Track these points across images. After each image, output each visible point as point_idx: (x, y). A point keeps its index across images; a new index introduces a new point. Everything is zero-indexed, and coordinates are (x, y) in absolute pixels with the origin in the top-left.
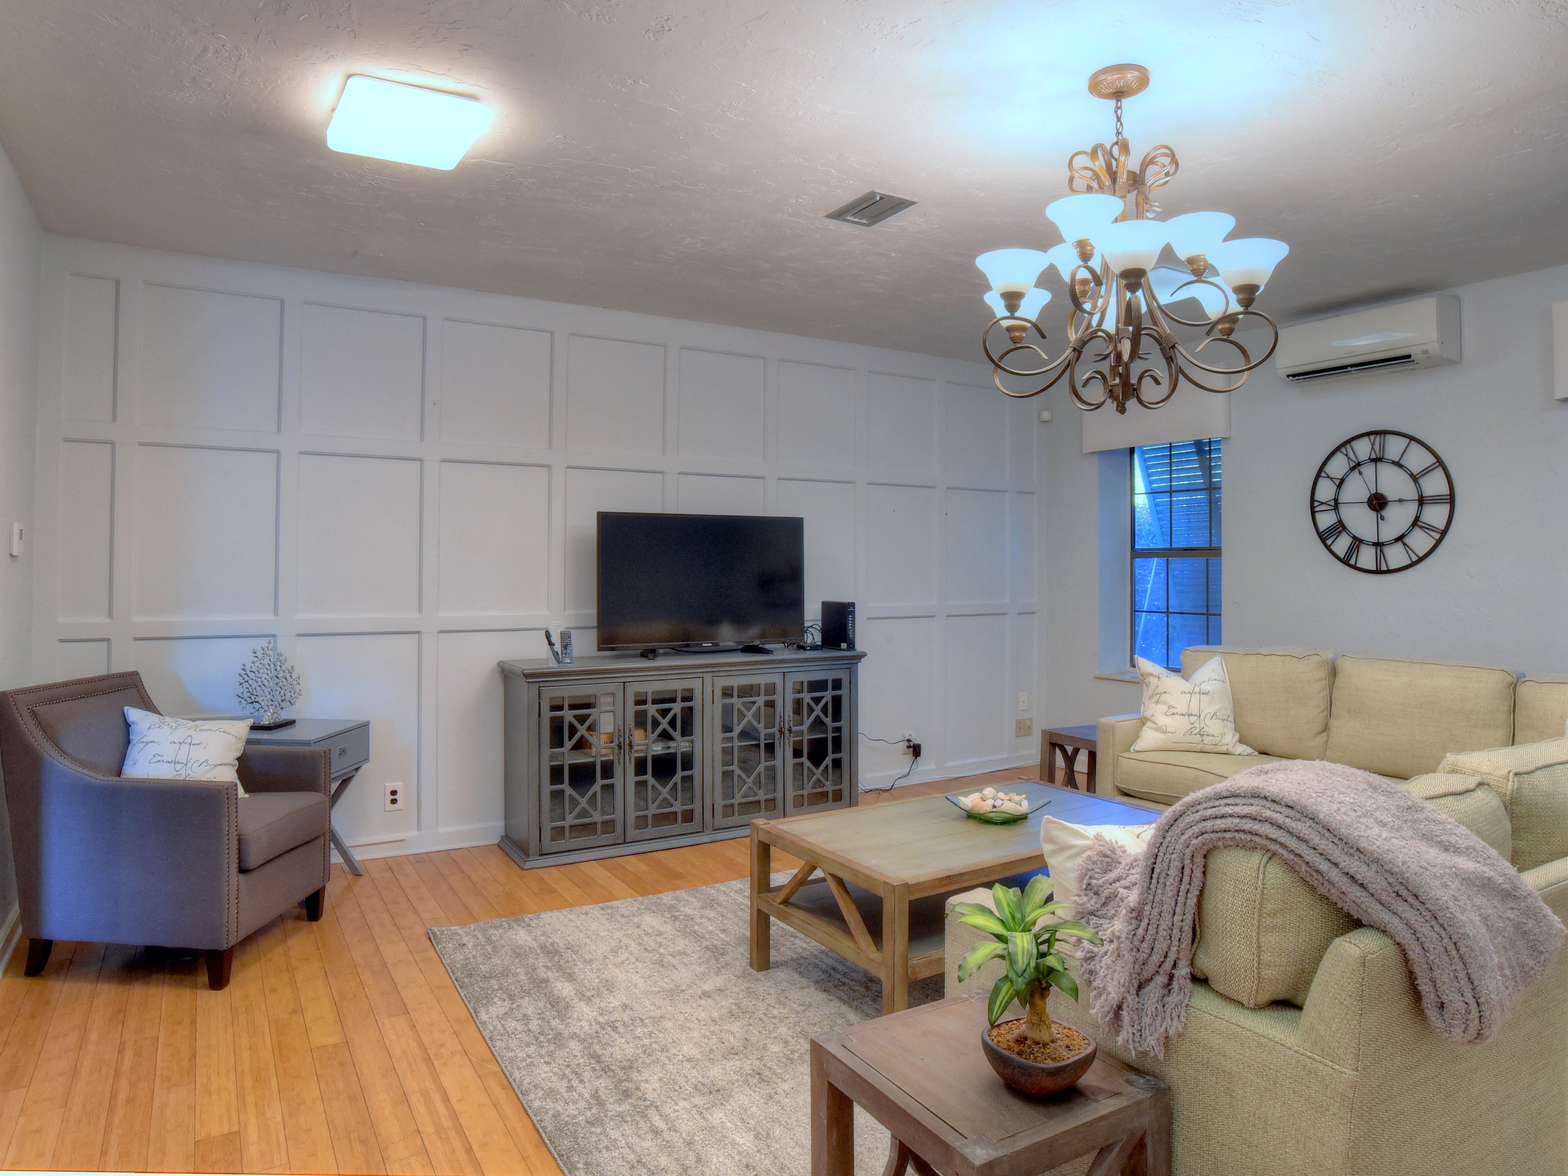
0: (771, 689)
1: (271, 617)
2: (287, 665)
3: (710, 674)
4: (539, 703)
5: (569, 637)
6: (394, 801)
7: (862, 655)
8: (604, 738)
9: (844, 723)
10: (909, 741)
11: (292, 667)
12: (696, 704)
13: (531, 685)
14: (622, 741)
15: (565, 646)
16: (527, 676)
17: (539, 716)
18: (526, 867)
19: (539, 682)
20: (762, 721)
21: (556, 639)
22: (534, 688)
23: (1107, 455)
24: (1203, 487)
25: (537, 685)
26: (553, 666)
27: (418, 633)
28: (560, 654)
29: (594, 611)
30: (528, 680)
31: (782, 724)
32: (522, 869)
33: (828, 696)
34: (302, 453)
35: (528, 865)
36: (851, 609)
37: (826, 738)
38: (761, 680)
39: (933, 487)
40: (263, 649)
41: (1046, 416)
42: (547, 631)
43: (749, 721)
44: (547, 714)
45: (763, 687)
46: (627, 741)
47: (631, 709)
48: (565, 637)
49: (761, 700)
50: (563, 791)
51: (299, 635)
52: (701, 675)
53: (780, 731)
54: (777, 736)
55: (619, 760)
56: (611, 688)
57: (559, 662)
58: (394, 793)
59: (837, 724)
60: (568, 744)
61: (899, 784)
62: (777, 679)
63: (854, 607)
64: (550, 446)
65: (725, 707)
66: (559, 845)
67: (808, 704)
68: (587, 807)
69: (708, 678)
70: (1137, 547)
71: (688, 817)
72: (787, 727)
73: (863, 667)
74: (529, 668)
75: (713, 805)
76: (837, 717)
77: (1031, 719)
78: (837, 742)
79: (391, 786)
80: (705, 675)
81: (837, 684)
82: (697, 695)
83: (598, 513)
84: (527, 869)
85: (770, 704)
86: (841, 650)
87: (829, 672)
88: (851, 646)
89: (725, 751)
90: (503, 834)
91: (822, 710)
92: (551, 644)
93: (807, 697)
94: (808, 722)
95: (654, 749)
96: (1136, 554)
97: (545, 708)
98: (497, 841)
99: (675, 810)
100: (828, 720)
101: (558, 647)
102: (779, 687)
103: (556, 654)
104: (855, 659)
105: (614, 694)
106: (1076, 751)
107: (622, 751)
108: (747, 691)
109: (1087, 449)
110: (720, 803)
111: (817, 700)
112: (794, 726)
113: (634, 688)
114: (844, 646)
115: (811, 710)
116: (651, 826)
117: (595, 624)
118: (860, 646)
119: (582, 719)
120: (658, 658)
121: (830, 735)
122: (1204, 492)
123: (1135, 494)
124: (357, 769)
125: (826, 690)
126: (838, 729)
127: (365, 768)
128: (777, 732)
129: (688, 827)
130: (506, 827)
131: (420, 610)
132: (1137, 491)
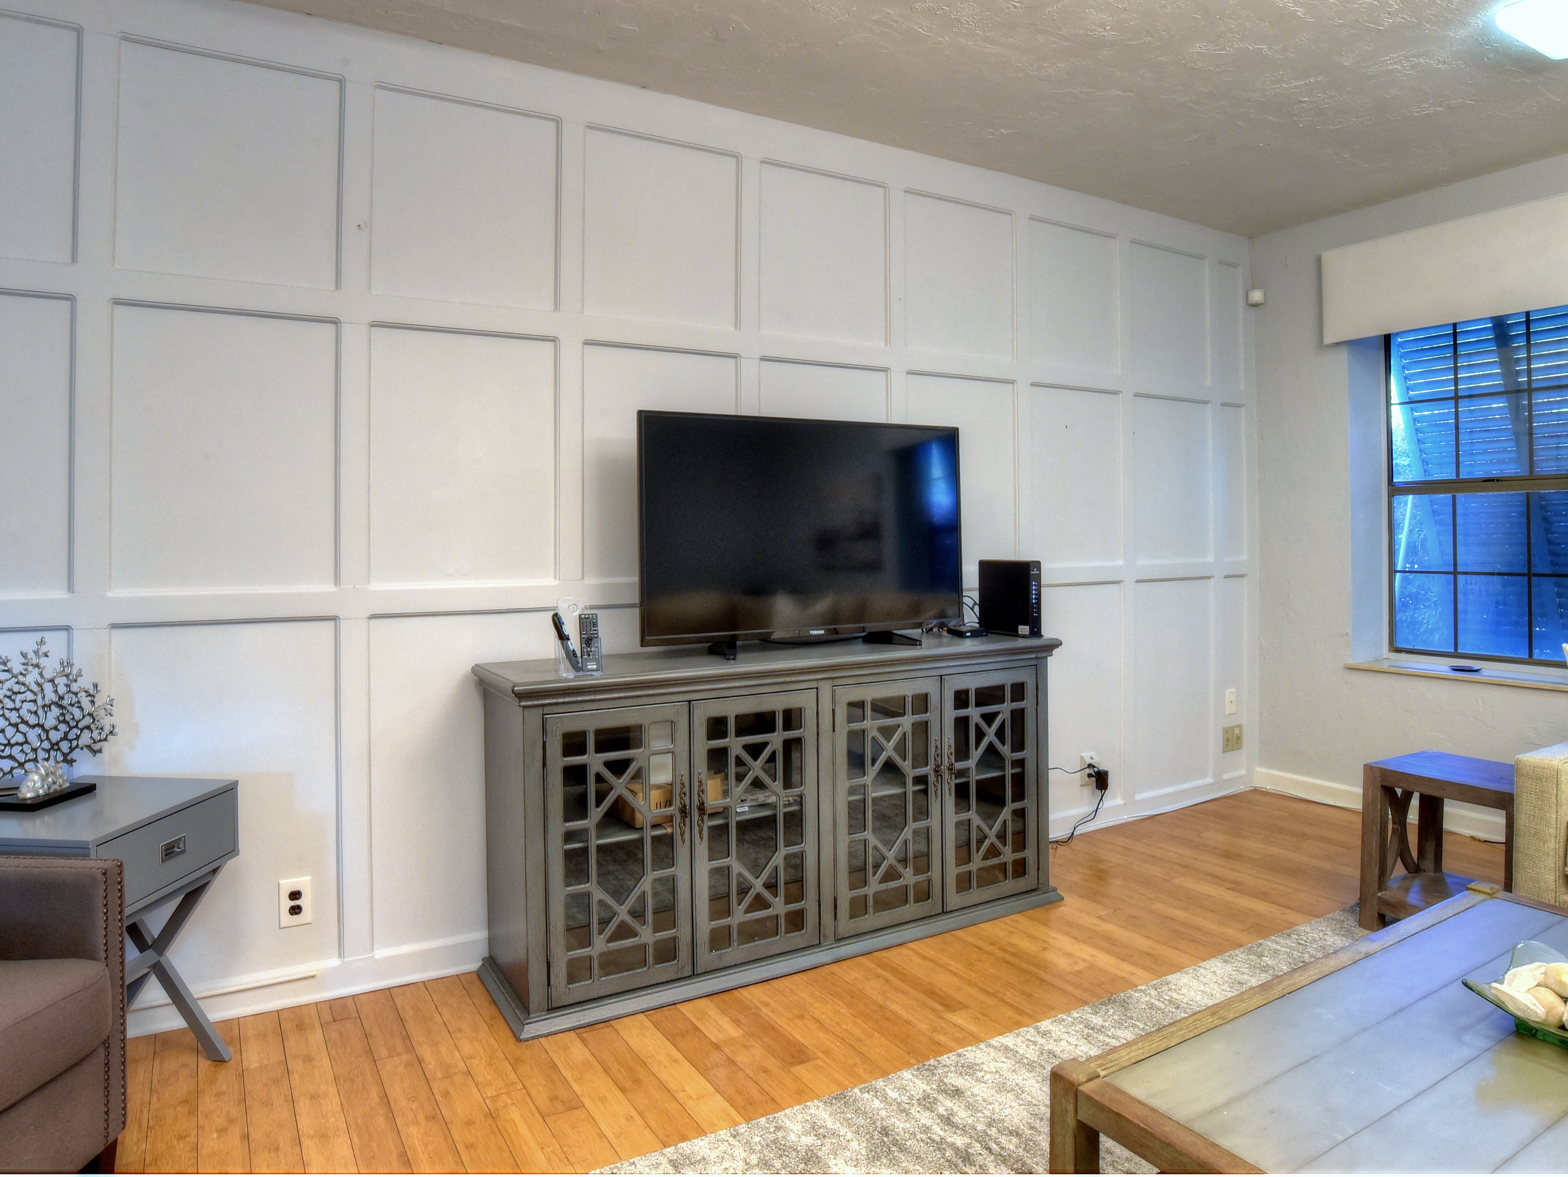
0: (922, 702)
1: (63, 594)
2: (85, 683)
3: (830, 682)
4: (544, 744)
5: (595, 624)
6: (295, 910)
7: (1054, 645)
8: (655, 796)
9: (1028, 753)
10: (1090, 766)
11: (96, 686)
12: (807, 732)
13: (527, 712)
14: (688, 803)
15: (588, 640)
16: (521, 696)
17: (544, 765)
18: (523, 1036)
19: (544, 705)
20: (910, 756)
21: (571, 628)
22: (534, 717)
23: (1356, 345)
24: (1502, 389)
25: (539, 711)
26: (567, 675)
27: (334, 619)
28: (579, 654)
29: (634, 579)
30: (523, 704)
31: (939, 759)
32: (519, 1040)
33: (1005, 710)
34: (118, 302)
35: (530, 1030)
36: (1035, 572)
37: (1004, 777)
38: (907, 689)
39: (1116, 393)
40: (24, 655)
41: (1257, 296)
42: (556, 615)
43: (889, 758)
44: (558, 761)
45: (909, 700)
46: (696, 802)
47: (702, 745)
48: (587, 624)
49: (907, 722)
50: (588, 895)
51: (114, 626)
52: (814, 685)
53: (936, 771)
54: (932, 779)
55: (682, 834)
56: (668, 711)
57: (576, 667)
58: (295, 895)
59: (1018, 755)
60: (596, 813)
61: (1079, 831)
62: (928, 686)
63: (1039, 569)
64: (557, 307)
65: (851, 735)
66: (581, 990)
67: (977, 725)
68: (629, 919)
69: (826, 689)
70: (1395, 480)
71: (796, 921)
72: (946, 762)
73: (1055, 664)
74: (526, 680)
75: (835, 900)
76: (1019, 745)
77: (1240, 727)
78: (1019, 781)
79: (289, 884)
80: (821, 684)
81: (1018, 691)
82: (809, 717)
83: (640, 413)
84: (527, 1040)
85: (922, 728)
86: (1018, 636)
87: (1008, 672)
88: (1036, 631)
89: (851, 806)
90: (487, 955)
91: (996, 734)
92: (563, 637)
93: (974, 713)
94: (976, 754)
95: (738, 810)
96: (1395, 490)
97: (555, 747)
98: (474, 965)
99: (775, 913)
100: (1005, 750)
101: (575, 643)
102: (934, 700)
103: (571, 655)
104: (1042, 651)
105: (672, 722)
106: (1408, 795)
107: (688, 820)
108: (885, 708)
109: (1329, 339)
110: (845, 895)
111: (989, 718)
112: (956, 761)
113: (705, 711)
114: (1024, 629)
115: (980, 735)
116: (735, 944)
117: (636, 600)
118: (1049, 630)
119: (618, 768)
120: (740, 656)
121: (1009, 771)
122: (1504, 398)
123: (1391, 404)
124: (215, 871)
125: (1003, 701)
126: (1021, 763)
127: (230, 865)
128: (933, 773)
129: (797, 939)
130: (492, 941)
131: (337, 581)
132: (1392, 402)
